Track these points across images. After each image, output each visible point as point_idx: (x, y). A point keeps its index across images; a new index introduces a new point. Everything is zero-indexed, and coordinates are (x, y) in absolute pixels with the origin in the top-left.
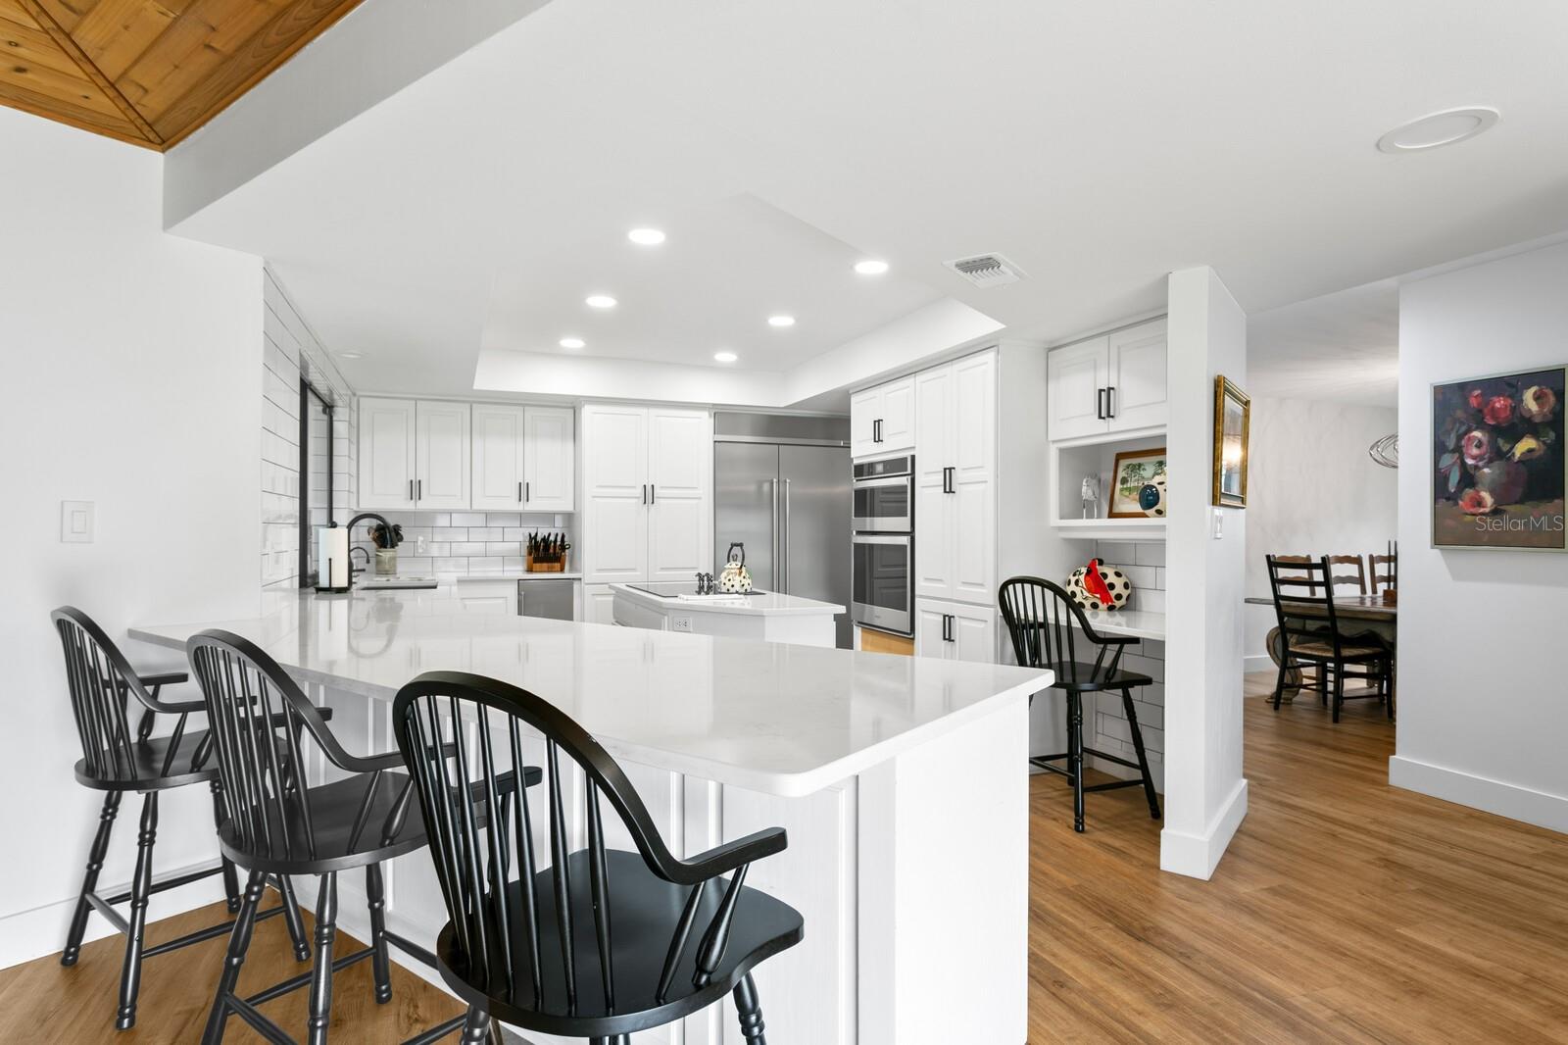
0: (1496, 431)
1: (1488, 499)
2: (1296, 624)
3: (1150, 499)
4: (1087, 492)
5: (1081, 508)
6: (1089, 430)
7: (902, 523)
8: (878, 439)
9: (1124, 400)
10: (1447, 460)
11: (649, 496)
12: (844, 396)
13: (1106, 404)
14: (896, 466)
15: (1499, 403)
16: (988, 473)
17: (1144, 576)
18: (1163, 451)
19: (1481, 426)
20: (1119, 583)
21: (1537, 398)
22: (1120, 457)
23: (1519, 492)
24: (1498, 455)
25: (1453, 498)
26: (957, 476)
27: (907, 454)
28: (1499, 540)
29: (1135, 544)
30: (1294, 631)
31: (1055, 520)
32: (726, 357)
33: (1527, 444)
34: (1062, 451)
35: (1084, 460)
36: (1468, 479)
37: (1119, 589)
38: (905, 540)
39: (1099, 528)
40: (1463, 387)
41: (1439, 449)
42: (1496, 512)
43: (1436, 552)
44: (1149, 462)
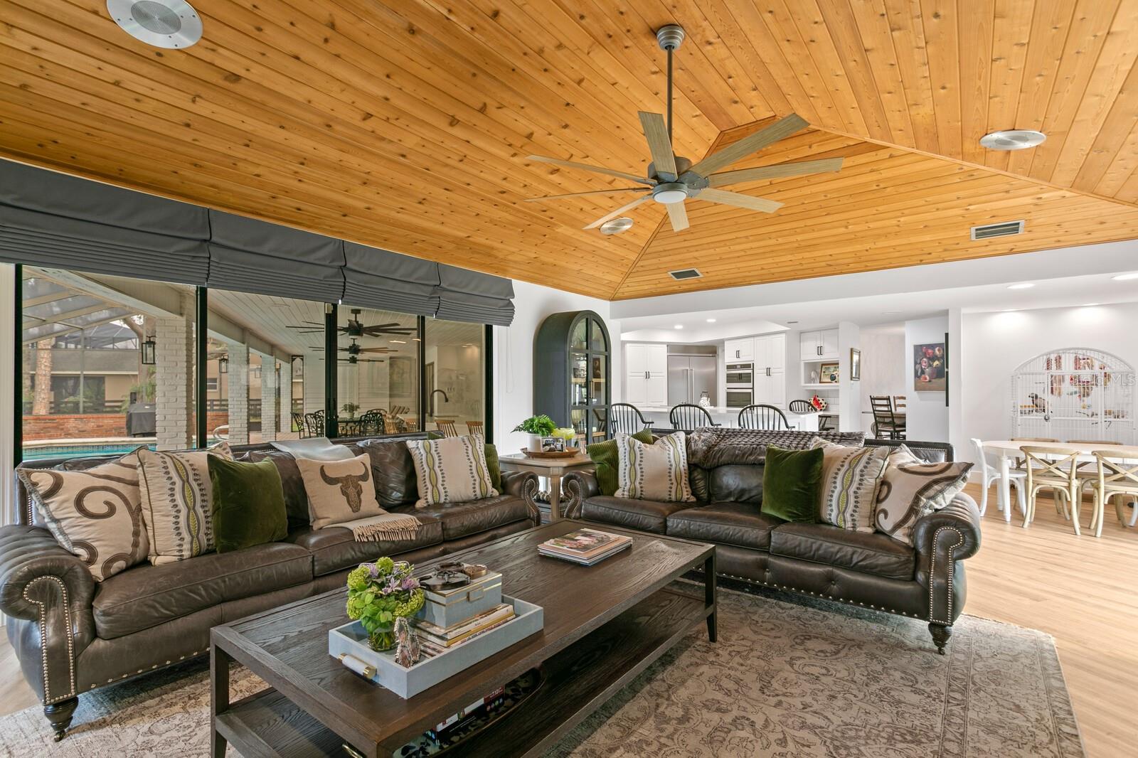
0: (929, 359)
1: (928, 378)
2: (881, 420)
3: (833, 378)
4: (813, 375)
5: (810, 380)
6: (814, 358)
7: (750, 385)
8: (738, 357)
9: (825, 350)
10: (918, 366)
11: (647, 376)
12: (722, 342)
13: (820, 351)
14: (747, 366)
15: (930, 351)
16: (783, 370)
17: (831, 400)
18: (838, 364)
19: (926, 357)
20: (823, 402)
21: (939, 350)
22: (823, 365)
23: (935, 375)
24: (930, 366)
25: (919, 377)
26: (772, 371)
27: (751, 363)
28: (930, 389)
29: (828, 391)
30: (880, 423)
31: (803, 384)
32: (679, 327)
33: (936, 363)
34: (805, 363)
35: (812, 366)
36: (923, 372)
37: (823, 404)
38: (750, 391)
39: (816, 386)
40: (921, 346)
41: (916, 363)
42: (930, 381)
43: (916, 392)
44: (832, 368)
